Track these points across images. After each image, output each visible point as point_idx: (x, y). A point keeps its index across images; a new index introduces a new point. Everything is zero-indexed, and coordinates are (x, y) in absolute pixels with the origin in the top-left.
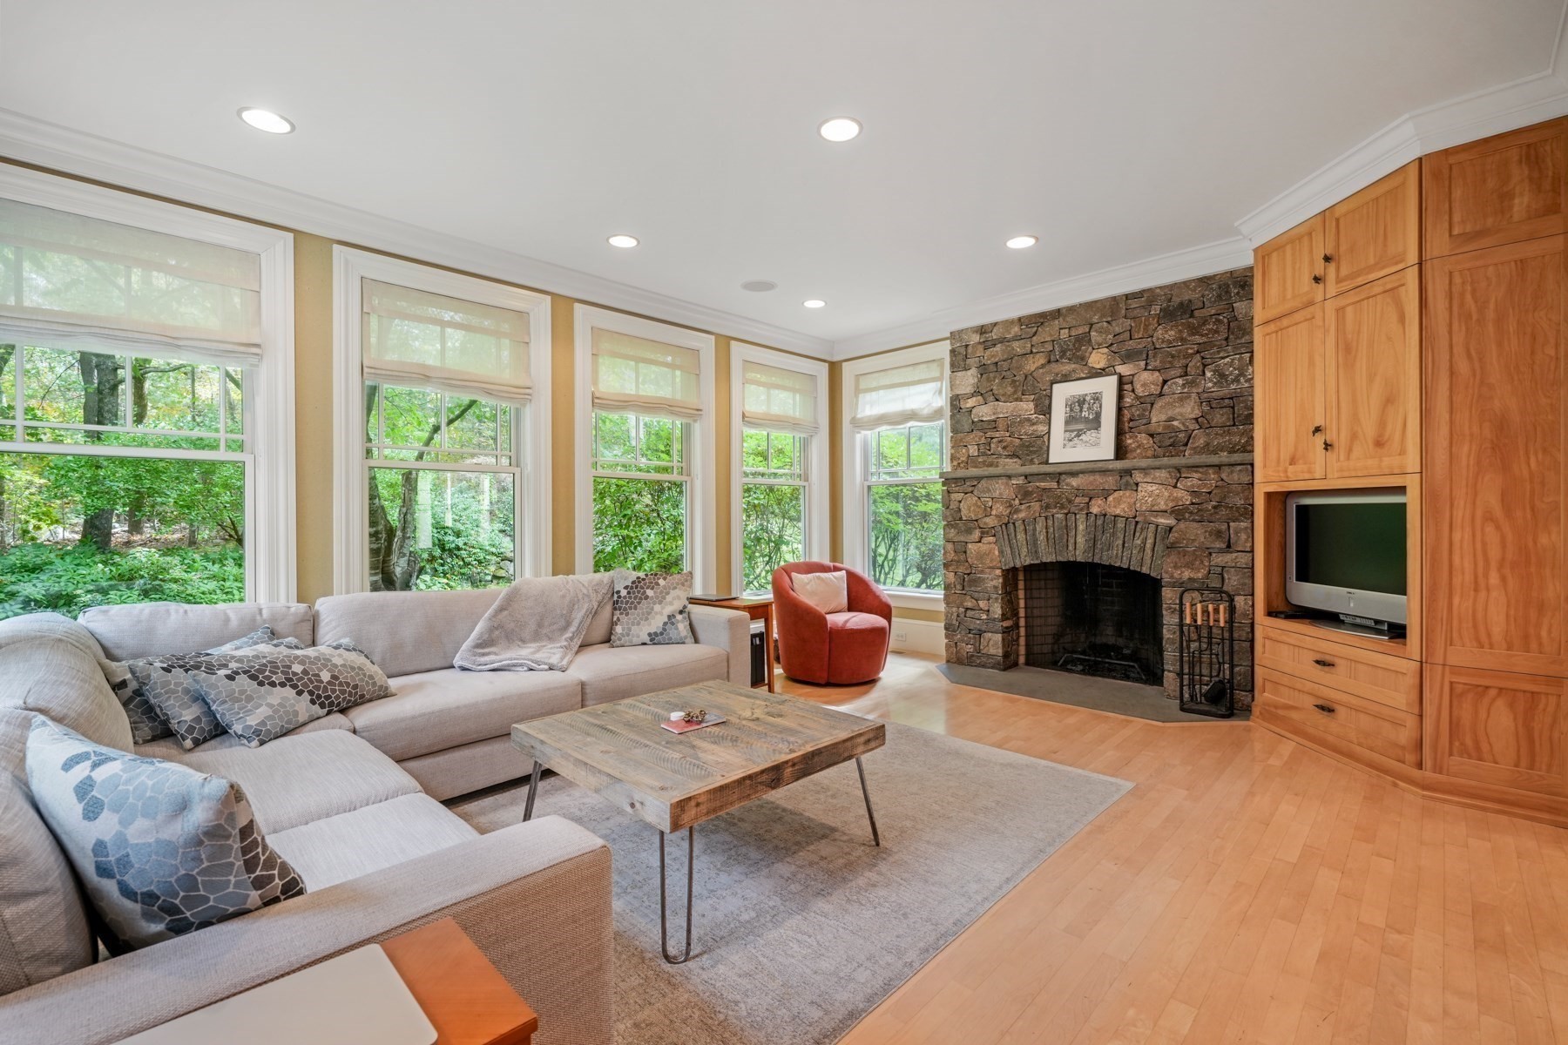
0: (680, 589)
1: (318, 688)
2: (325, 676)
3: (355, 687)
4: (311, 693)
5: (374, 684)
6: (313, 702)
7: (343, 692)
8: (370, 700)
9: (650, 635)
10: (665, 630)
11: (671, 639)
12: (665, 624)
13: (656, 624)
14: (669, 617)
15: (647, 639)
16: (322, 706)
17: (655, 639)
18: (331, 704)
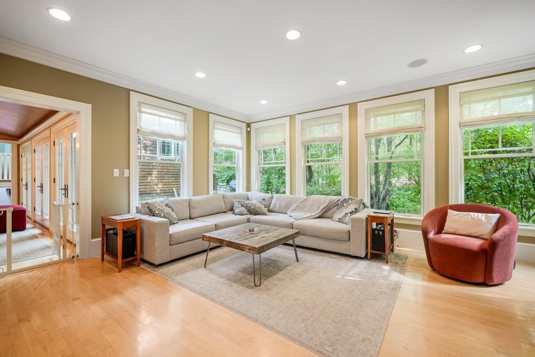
0: (354, 205)
1: (250, 209)
2: (252, 207)
3: (257, 211)
4: (248, 210)
5: (262, 212)
6: (247, 211)
7: (254, 211)
8: (260, 215)
9: (339, 219)
10: (342, 218)
11: (343, 221)
12: (344, 216)
13: (341, 215)
14: (346, 214)
15: (338, 220)
16: (249, 212)
17: (340, 221)
18: (251, 213)
